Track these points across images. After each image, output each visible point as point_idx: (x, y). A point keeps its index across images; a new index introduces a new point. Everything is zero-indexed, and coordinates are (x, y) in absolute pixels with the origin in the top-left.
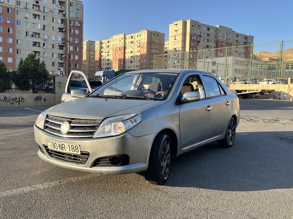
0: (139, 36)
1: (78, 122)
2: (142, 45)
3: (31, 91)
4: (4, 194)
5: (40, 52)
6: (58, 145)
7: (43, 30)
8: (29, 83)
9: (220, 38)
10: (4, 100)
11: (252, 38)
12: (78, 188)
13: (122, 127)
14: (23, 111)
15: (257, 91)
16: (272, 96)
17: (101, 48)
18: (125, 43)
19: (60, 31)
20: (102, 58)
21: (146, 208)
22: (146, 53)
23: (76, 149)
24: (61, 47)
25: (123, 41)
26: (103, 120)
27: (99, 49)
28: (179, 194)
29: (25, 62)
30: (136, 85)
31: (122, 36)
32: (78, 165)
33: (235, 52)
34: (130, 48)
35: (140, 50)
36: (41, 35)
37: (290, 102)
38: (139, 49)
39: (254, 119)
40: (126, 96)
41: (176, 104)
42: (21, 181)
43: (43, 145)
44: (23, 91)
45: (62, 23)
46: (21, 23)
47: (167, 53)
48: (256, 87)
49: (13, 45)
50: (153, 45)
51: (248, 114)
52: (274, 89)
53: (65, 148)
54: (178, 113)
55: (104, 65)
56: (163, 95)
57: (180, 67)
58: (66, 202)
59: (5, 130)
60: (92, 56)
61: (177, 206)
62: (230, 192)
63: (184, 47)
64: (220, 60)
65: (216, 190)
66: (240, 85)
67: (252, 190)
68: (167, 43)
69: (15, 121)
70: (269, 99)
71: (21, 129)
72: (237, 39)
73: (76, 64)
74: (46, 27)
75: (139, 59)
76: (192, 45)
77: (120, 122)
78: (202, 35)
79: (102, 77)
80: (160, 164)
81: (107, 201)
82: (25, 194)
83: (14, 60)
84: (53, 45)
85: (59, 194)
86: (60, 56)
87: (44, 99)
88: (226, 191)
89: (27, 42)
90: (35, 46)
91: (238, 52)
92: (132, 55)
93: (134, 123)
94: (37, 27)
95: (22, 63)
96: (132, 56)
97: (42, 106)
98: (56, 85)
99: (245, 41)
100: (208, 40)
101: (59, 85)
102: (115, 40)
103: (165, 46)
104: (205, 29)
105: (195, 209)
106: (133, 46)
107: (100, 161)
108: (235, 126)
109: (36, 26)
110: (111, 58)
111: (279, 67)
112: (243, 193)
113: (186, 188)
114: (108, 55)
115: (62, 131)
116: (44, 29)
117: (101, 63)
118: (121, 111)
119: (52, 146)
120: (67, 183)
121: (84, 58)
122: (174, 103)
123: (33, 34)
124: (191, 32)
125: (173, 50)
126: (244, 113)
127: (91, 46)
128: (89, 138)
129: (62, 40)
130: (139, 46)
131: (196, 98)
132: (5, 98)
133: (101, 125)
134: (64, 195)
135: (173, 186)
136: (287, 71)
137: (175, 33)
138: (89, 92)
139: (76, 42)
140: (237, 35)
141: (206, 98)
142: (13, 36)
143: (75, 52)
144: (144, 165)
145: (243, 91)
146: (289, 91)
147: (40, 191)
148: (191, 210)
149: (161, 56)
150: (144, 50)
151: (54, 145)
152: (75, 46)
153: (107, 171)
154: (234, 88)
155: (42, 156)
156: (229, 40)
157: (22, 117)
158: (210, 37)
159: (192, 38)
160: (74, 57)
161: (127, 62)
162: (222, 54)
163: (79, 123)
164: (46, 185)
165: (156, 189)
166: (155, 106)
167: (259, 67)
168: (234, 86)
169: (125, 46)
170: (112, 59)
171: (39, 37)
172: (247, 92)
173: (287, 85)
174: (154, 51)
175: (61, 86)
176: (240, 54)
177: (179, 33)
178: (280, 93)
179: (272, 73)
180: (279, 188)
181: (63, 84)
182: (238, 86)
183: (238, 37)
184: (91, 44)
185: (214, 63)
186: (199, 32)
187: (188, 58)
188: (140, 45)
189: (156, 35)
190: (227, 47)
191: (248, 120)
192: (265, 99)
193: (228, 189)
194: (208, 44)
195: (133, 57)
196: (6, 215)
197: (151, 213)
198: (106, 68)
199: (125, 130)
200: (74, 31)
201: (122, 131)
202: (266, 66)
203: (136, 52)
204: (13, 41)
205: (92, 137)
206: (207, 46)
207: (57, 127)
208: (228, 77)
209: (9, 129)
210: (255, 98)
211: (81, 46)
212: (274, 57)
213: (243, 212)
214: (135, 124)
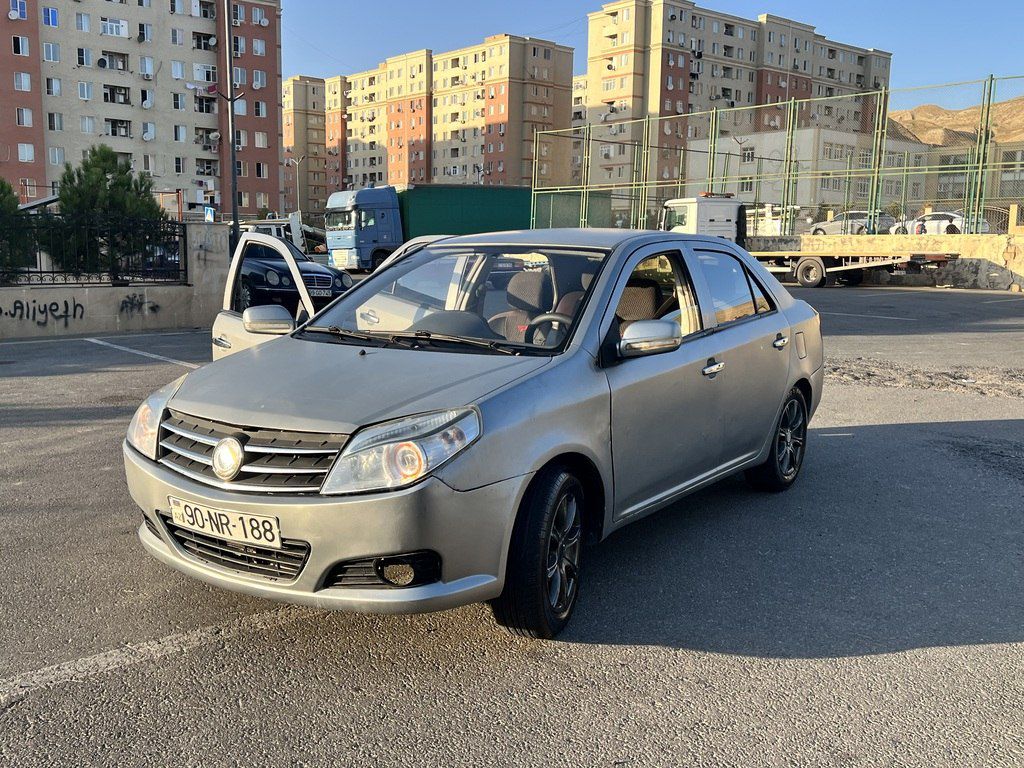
0: (480, 58)
1: (268, 438)
2: (493, 90)
3: (106, 278)
4: (34, 679)
5: (132, 124)
6: (206, 516)
7: (138, 44)
8: (98, 252)
9: (770, 62)
10: (13, 312)
11: (885, 58)
12: (277, 655)
13: (416, 457)
14: (79, 353)
15: (896, 261)
16: (947, 275)
17: (347, 102)
18: (430, 82)
19: (199, 47)
20: (349, 138)
21: (499, 723)
22: (506, 119)
23: (266, 530)
24: (204, 104)
25: (423, 77)
26: (353, 436)
27: (339, 105)
28: (607, 673)
29: (79, 175)
30: (464, 280)
31: (420, 57)
32: (273, 582)
33: (823, 110)
34: (448, 100)
35: (483, 109)
36: (133, 62)
37: (1012, 296)
38: (481, 104)
39: (877, 372)
40: (430, 335)
41: (597, 363)
42: (88, 628)
43: (157, 511)
44: (77, 279)
45: (205, 15)
46: (60, 18)
47: (580, 118)
48: (894, 246)
49: (33, 100)
50: (530, 89)
51: (861, 353)
52: (956, 253)
53: (230, 526)
54: (606, 395)
55: (357, 165)
56: (556, 328)
57: (627, 168)
58: (239, 706)
59: (24, 430)
60: (315, 134)
61: (599, 717)
62: (777, 659)
63: (641, 96)
64: (769, 143)
65: (730, 653)
66: (838, 238)
67: (851, 654)
68: (582, 83)
69: (56, 395)
70: (939, 289)
71: (78, 425)
72: (832, 64)
73: (259, 165)
74: (148, 32)
75: (482, 140)
76: (671, 87)
77: (411, 442)
78: (707, 50)
79: (350, 212)
80: (547, 573)
81: (370, 699)
82: (103, 677)
83: (40, 153)
84: (176, 97)
85: (216, 677)
86: (202, 136)
87: (151, 305)
88: (761, 657)
89: (82, 86)
90: (113, 101)
91: (834, 110)
92: (457, 126)
93: (457, 442)
94: (118, 33)
95: (72, 180)
96: (457, 132)
97: (146, 330)
98: (193, 255)
99: (858, 70)
100: (726, 69)
101: (202, 256)
102: (396, 74)
103: (576, 94)
104: (717, 28)
105: (656, 725)
106: (459, 95)
107: (345, 571)
108: (804, 416)
109: (112, 29)
110: (381, 137)
111: (977, 173)
112: (819, 665)
113: (630, 650)
114: (372, 128)
115: (217, 469)
116: (141, 38)
117: (349, 159)
118: (414, 399)
119: (187, 518)
120: (241, 637)
121: (288, 140)
122: (593, 361)
123: (102, 57)
124: (666, 41)
125: (601, 107)
126: (846, 348)
127: (312, 98)
128: (307, 494)
129: (208, 79)
130: (480, 94)
131: (667, 343)
132: (18, 305)
133: (347, 452)
134: (232, 682)
135: (590, 643)
136: (1008, 177)
137: (611, 46)
138: (305, 314)
139: (257, 85)
140: (831, 51)
141: (703, 333)
142: (33, 66)
143: (252, 122)
144: (492, 581)
145: (847, 259)
146: (1007, 257)
147: (151, 665)
148: (646, 730)
149: (557, 135)
150: (498, 109)
151: (191, 516)
152: (254, 99)
153: (368, 604)
154: (816, 247)
155: (153, 547)
156: (801, 69)
157: (77, 378)
158: (734, 58)
159: (672, 63)
160: (251, 140)
161: (440, 153)
162: (778, 118)
163: (274, 443)
164: (170, 645)
165: (534, 655)
166: (529, 376)
167: (907, 171)
168: (815, 242)
169: (431, 94)
170: (384, 143)
171: (124, 69)
172: (862, 265)
173: (1003, 238)
174: (534, 110)
175: (208, 258)
176: (842, 118)
177: (625, 44)
178: (976, 267)
179: (955, 185)
180: (938, 645)
181: (214, 250)
182: (831, 241)
183: (834, 57)
184: (310, 90)
185: (748, 155)
186: (693, 39)
187: (654, 139)
188: (483, 91)
189: (541, 52)
190: (792, 101)
191: (858, 375)
192: (926, 286)
193: (768, 653)
194: (727, 83)
195: (460, 134)
196: (46, 757)
197: (514, 743)
198: (365, 175)
199: (427, 469)
200: (249, 45)
201: (415, 471)
202: (929, 170)
203: (471, 114)
204: (35, 82)
205: (316, 494)
206: (725, 91)
207: (199, 453)
208: (795, 207)
209: (37, 426)
210: (890, 283)
211: (276, 99)
212: (964, 125)
213: (811, 737)
214: (458, 445)
